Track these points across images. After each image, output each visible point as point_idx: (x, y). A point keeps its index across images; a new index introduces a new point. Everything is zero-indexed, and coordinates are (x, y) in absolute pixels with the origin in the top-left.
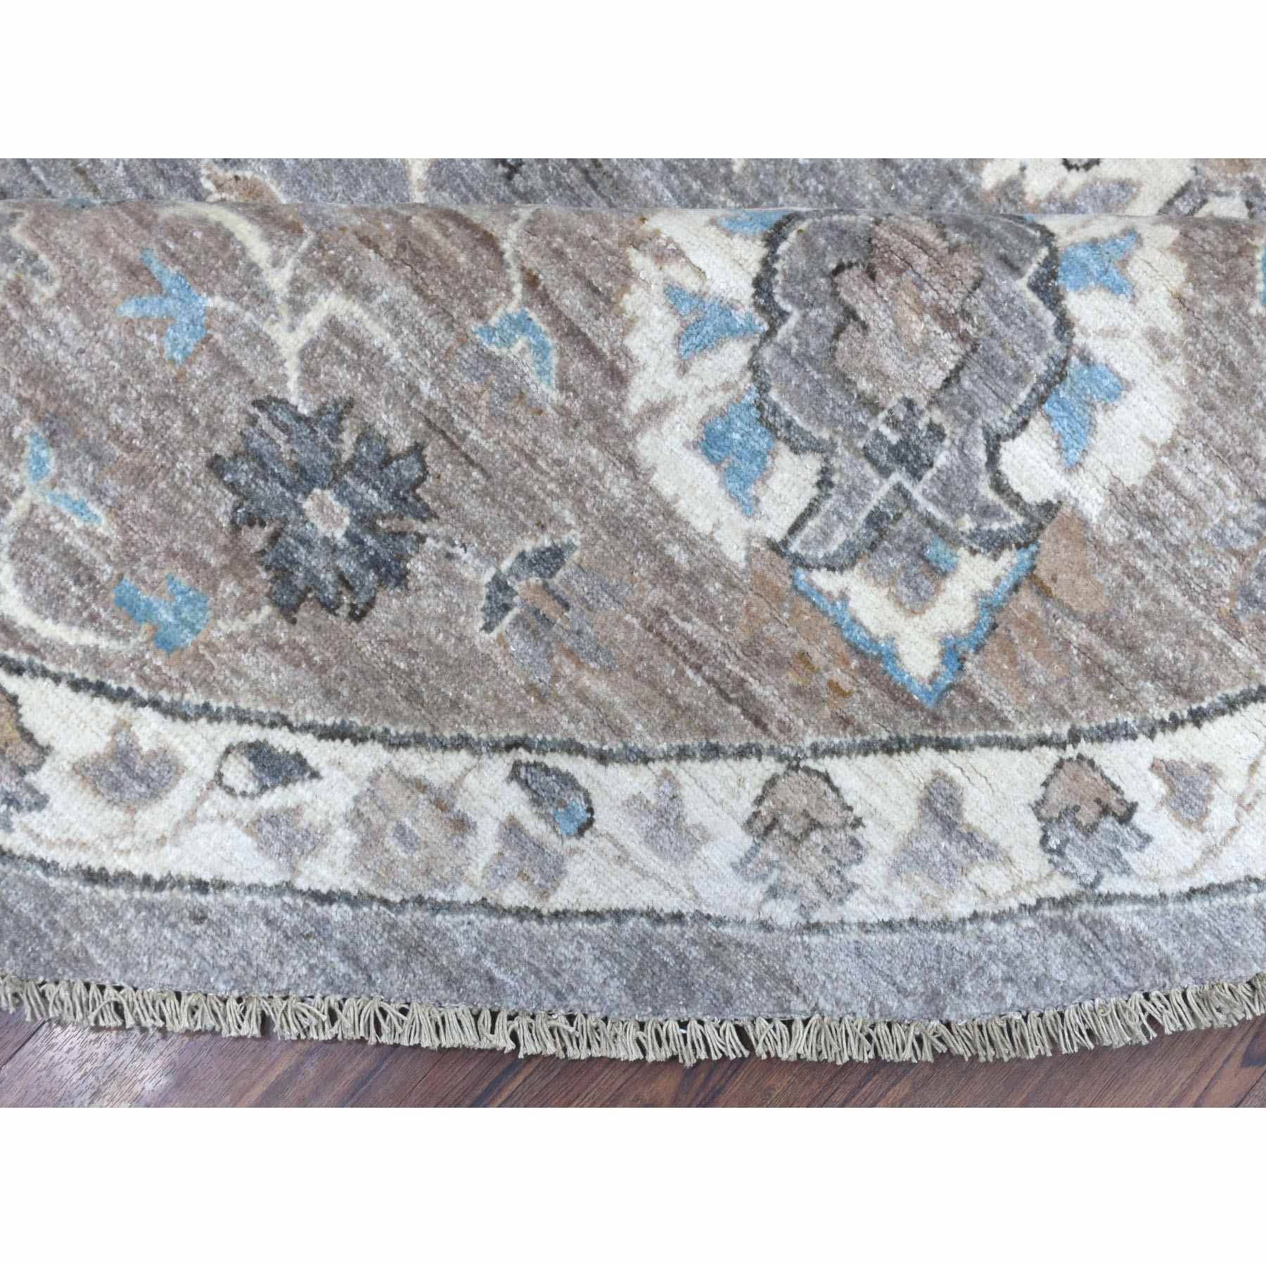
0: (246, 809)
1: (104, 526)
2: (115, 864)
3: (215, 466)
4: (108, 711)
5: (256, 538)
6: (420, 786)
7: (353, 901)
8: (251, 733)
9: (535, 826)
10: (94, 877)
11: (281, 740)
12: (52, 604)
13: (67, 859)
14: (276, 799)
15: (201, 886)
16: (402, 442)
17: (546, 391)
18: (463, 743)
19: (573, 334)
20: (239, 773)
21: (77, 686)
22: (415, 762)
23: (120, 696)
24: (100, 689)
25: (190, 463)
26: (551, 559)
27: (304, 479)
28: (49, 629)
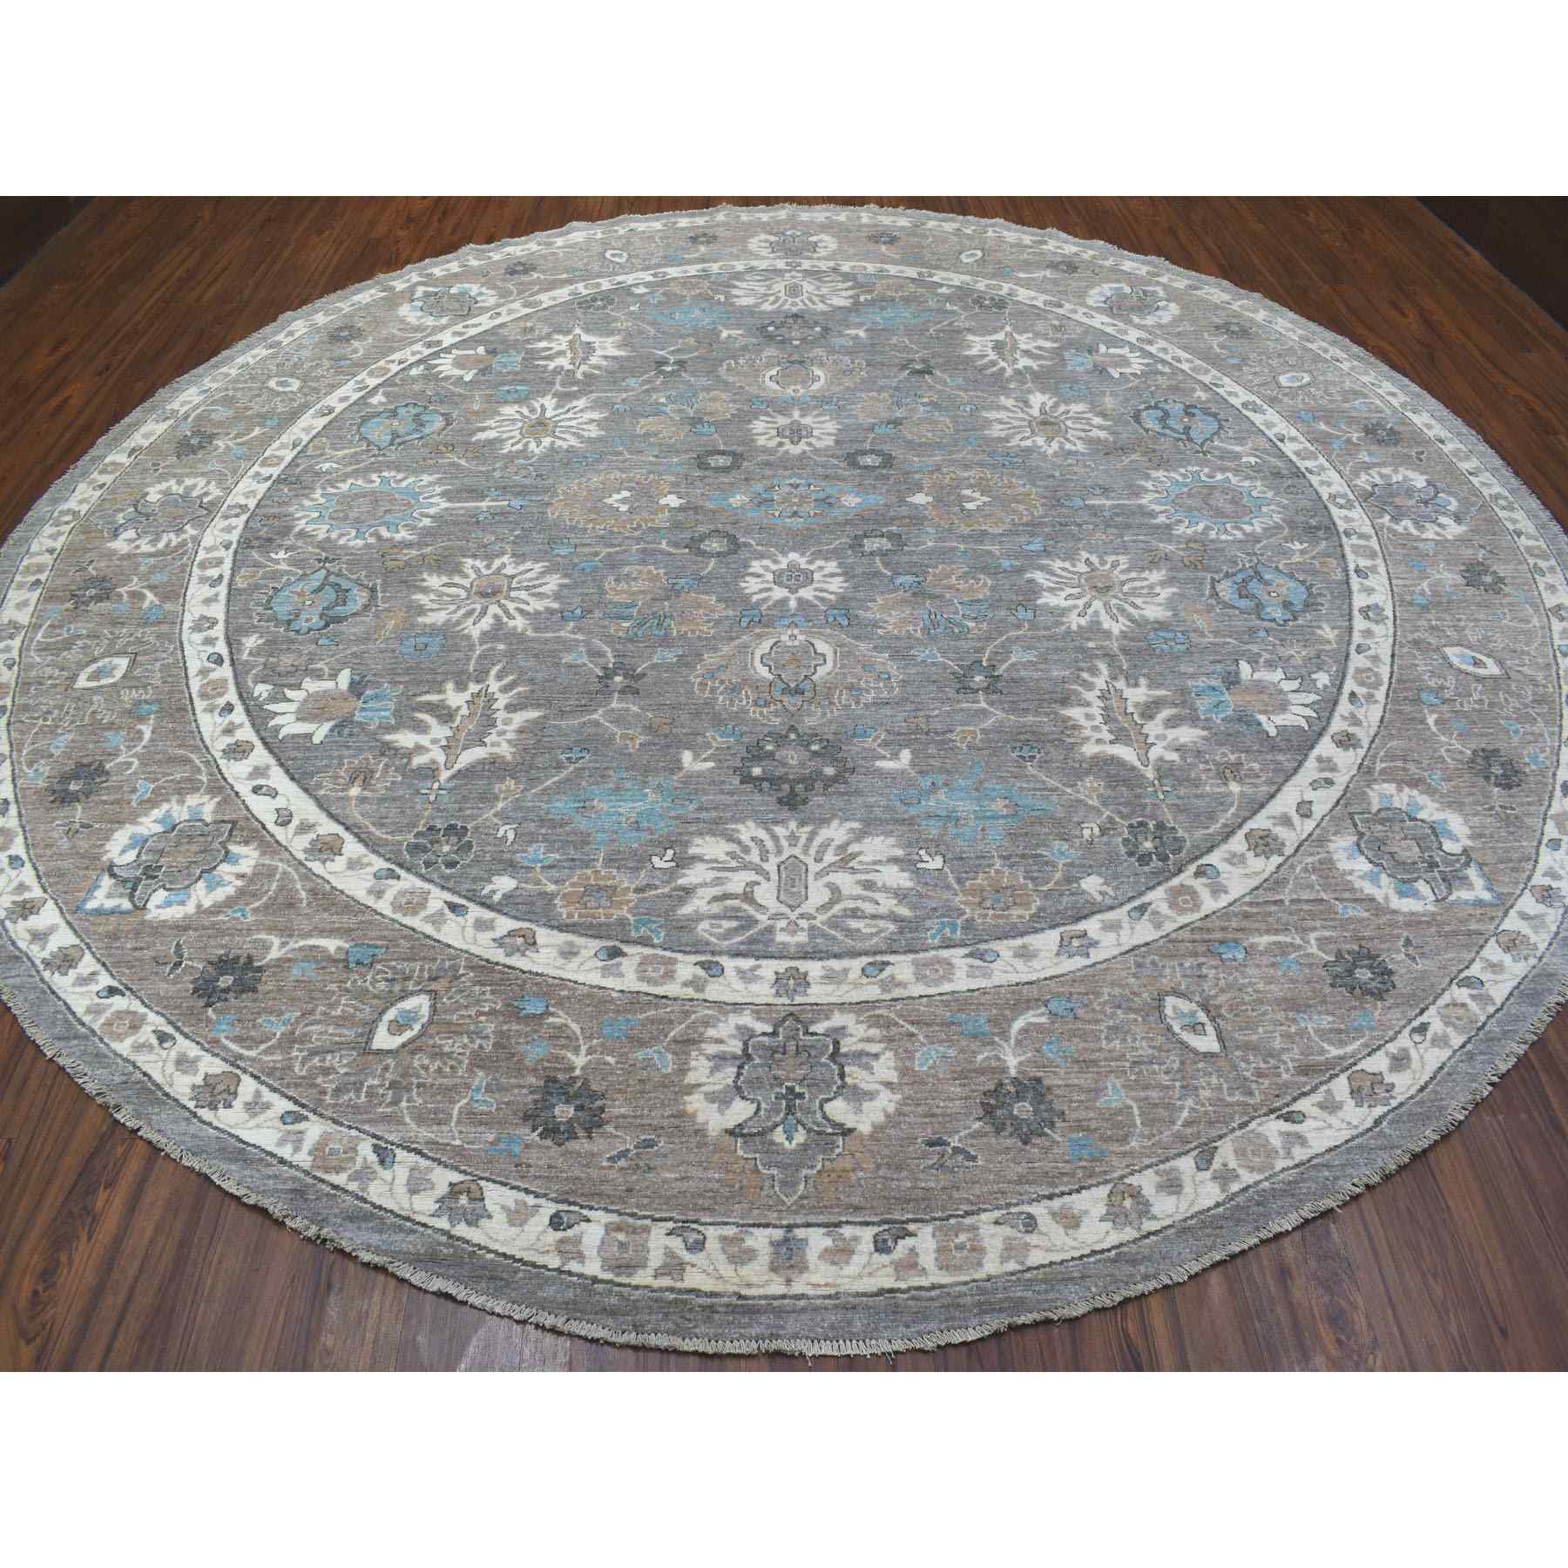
0: (1427, 1044)
1: (1330, 1019)
2: (1422, 1082)
3: (1332, 985)
4: (1381, 1053)
5: (1358, 991)
6: (1447, 1005)
7: (1469, 1041)
8: (1409, 1028)
9: (1474, 992)
10: (1422, 1089)
11: (1415, 1024)
12: (1342, 1044)
13: (1413, 1091)
14: (1429, 1035)
15: (1441, 1068)
16: (1356, 948)
17: (1366, 914)
18: (1444, 990)
19: (1356, 900)
20: (1417, 1038)
21: (1369, 1055)
22: (1441, 1002)
23: (1379, 1048)
24: (1374, 1050)
25: (1328, 990)
26: (1408, 942)
27: (1350, 972)
28: (1349, 1049)
